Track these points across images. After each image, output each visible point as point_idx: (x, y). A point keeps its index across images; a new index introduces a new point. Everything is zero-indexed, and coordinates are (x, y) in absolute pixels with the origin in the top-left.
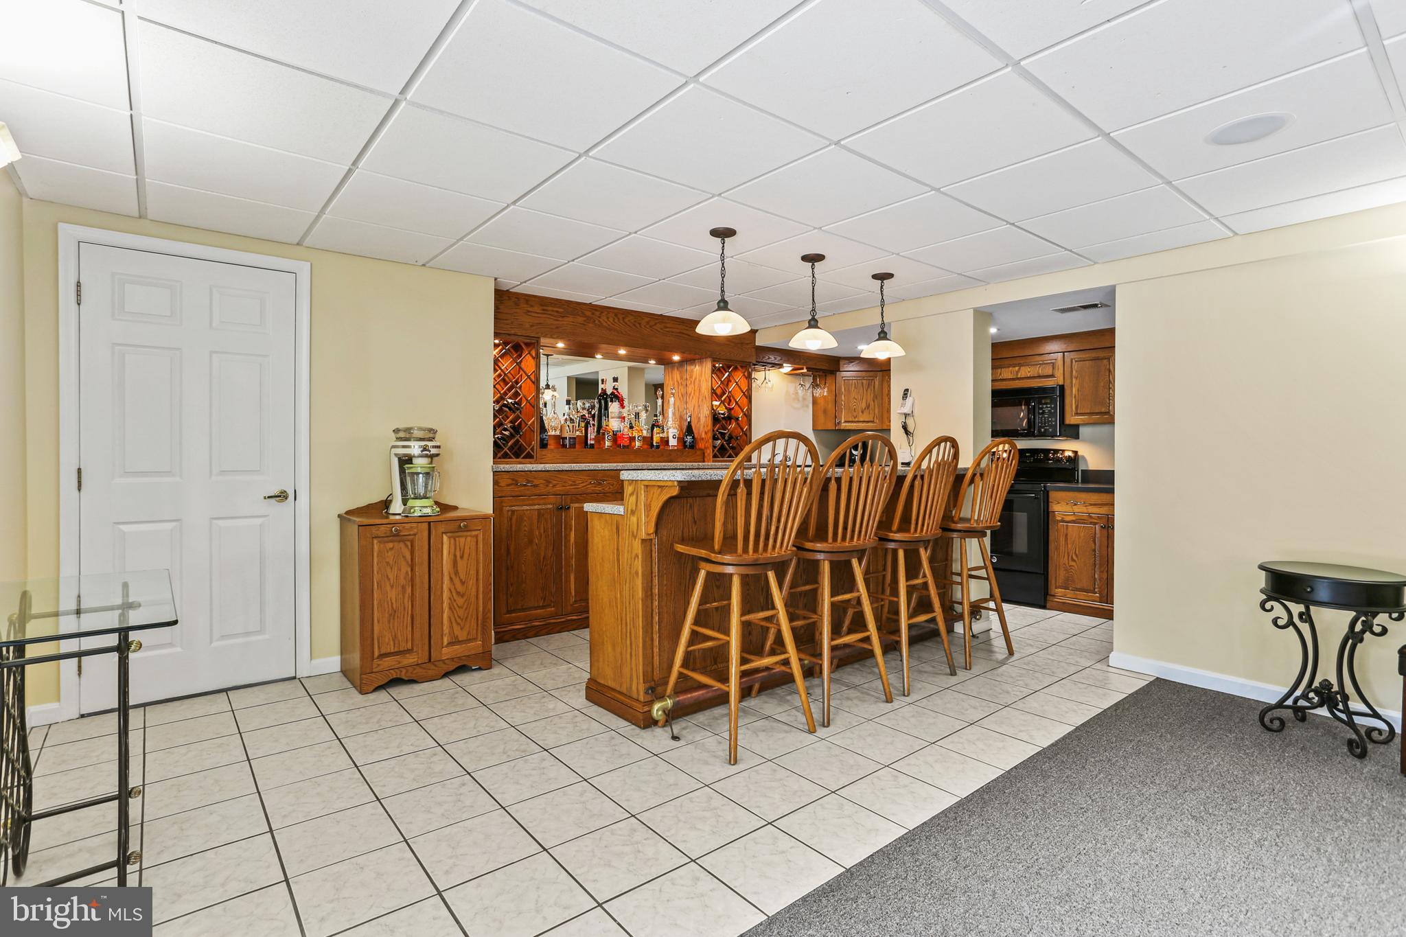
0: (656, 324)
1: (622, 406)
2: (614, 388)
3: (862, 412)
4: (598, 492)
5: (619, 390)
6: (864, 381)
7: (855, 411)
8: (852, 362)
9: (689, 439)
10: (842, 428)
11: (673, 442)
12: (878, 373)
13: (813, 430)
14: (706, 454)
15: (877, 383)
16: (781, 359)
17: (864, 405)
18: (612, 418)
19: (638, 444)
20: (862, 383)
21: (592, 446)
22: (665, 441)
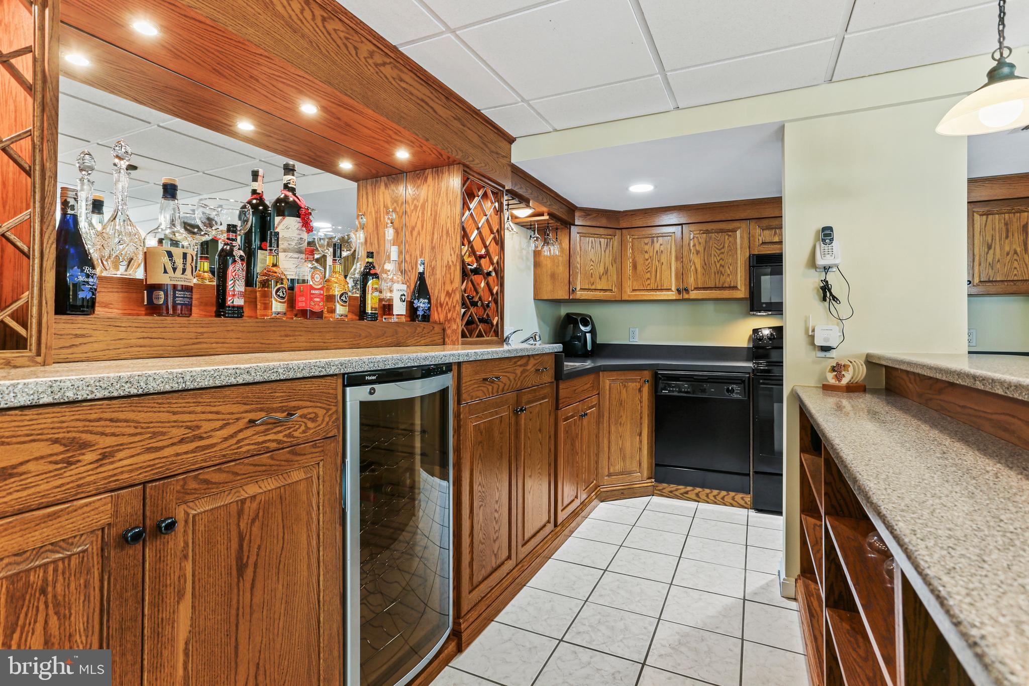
0: (384, 64)
1: (307, 226)
2: (286, 186)
3: (600, 278)
4: (273, 445)
5: (298, 193)
6: (602, 240)
7: (592, 277)
8: (589, 215)
9: (422, 304)
10: (578, 297)
11: (399, 308)
12: (617, 231)
13: (534, 299)
14: (449, 332)
15: (616, 244)
16: (531, 194)
17: (602, 270)
18: (285, 251)
19: (340, 309)
20: (600, 242)
21: (238, 312)
22: (387, 308)
